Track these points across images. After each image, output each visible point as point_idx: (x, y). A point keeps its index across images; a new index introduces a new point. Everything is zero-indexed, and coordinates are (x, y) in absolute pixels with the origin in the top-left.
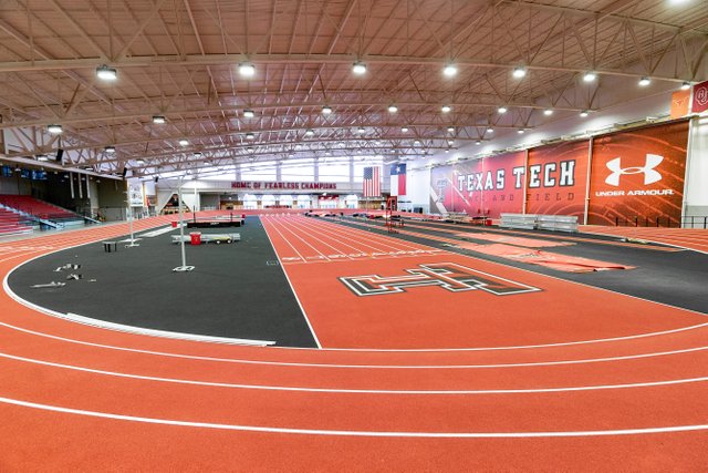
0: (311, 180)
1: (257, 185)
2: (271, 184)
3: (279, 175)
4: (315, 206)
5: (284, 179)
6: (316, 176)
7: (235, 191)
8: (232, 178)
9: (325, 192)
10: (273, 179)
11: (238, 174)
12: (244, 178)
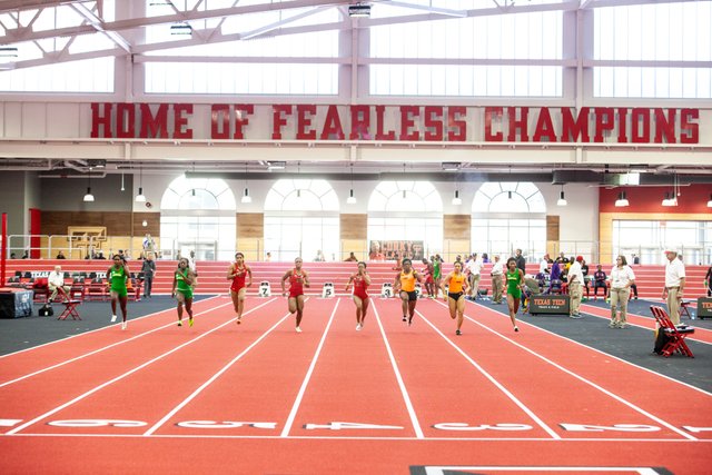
0: (545, 87)
1: (229, 120)
2: (306, 110)
3: (354, 66)
4: (576, 242)
5: (386, 85)
6: (578, 67)
7: (110, 150)
8: (96, 79)
9: (629, 160)
10: (321, 84)
11: (130, 62)
12: (162, 82)
